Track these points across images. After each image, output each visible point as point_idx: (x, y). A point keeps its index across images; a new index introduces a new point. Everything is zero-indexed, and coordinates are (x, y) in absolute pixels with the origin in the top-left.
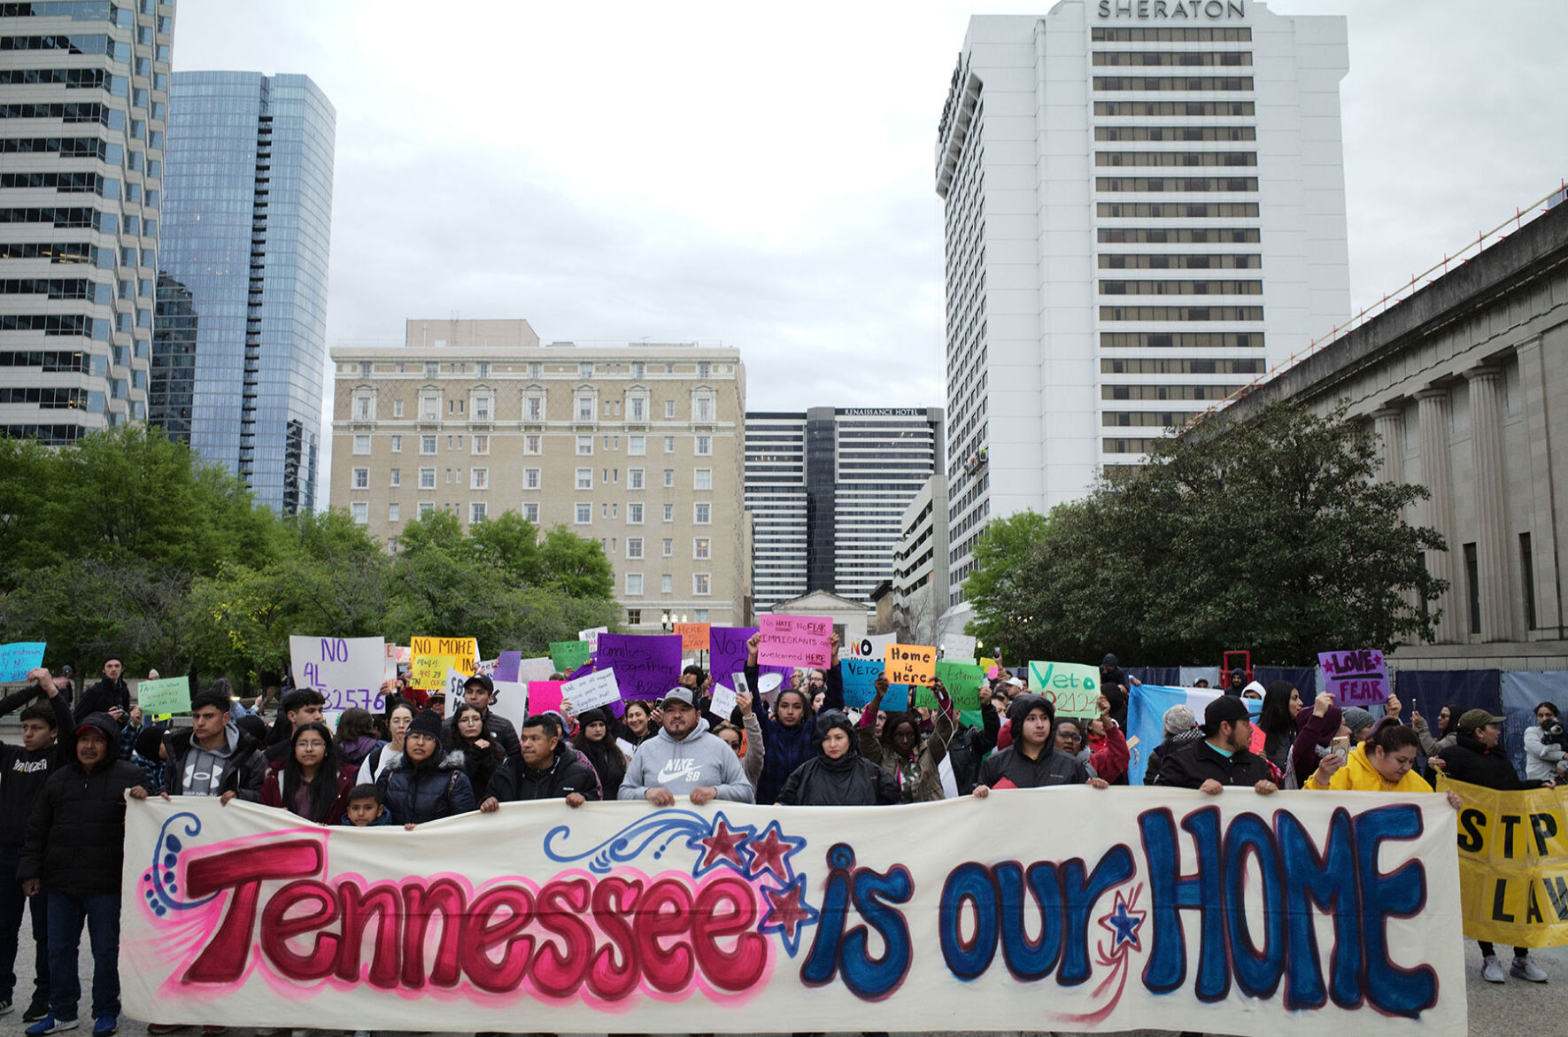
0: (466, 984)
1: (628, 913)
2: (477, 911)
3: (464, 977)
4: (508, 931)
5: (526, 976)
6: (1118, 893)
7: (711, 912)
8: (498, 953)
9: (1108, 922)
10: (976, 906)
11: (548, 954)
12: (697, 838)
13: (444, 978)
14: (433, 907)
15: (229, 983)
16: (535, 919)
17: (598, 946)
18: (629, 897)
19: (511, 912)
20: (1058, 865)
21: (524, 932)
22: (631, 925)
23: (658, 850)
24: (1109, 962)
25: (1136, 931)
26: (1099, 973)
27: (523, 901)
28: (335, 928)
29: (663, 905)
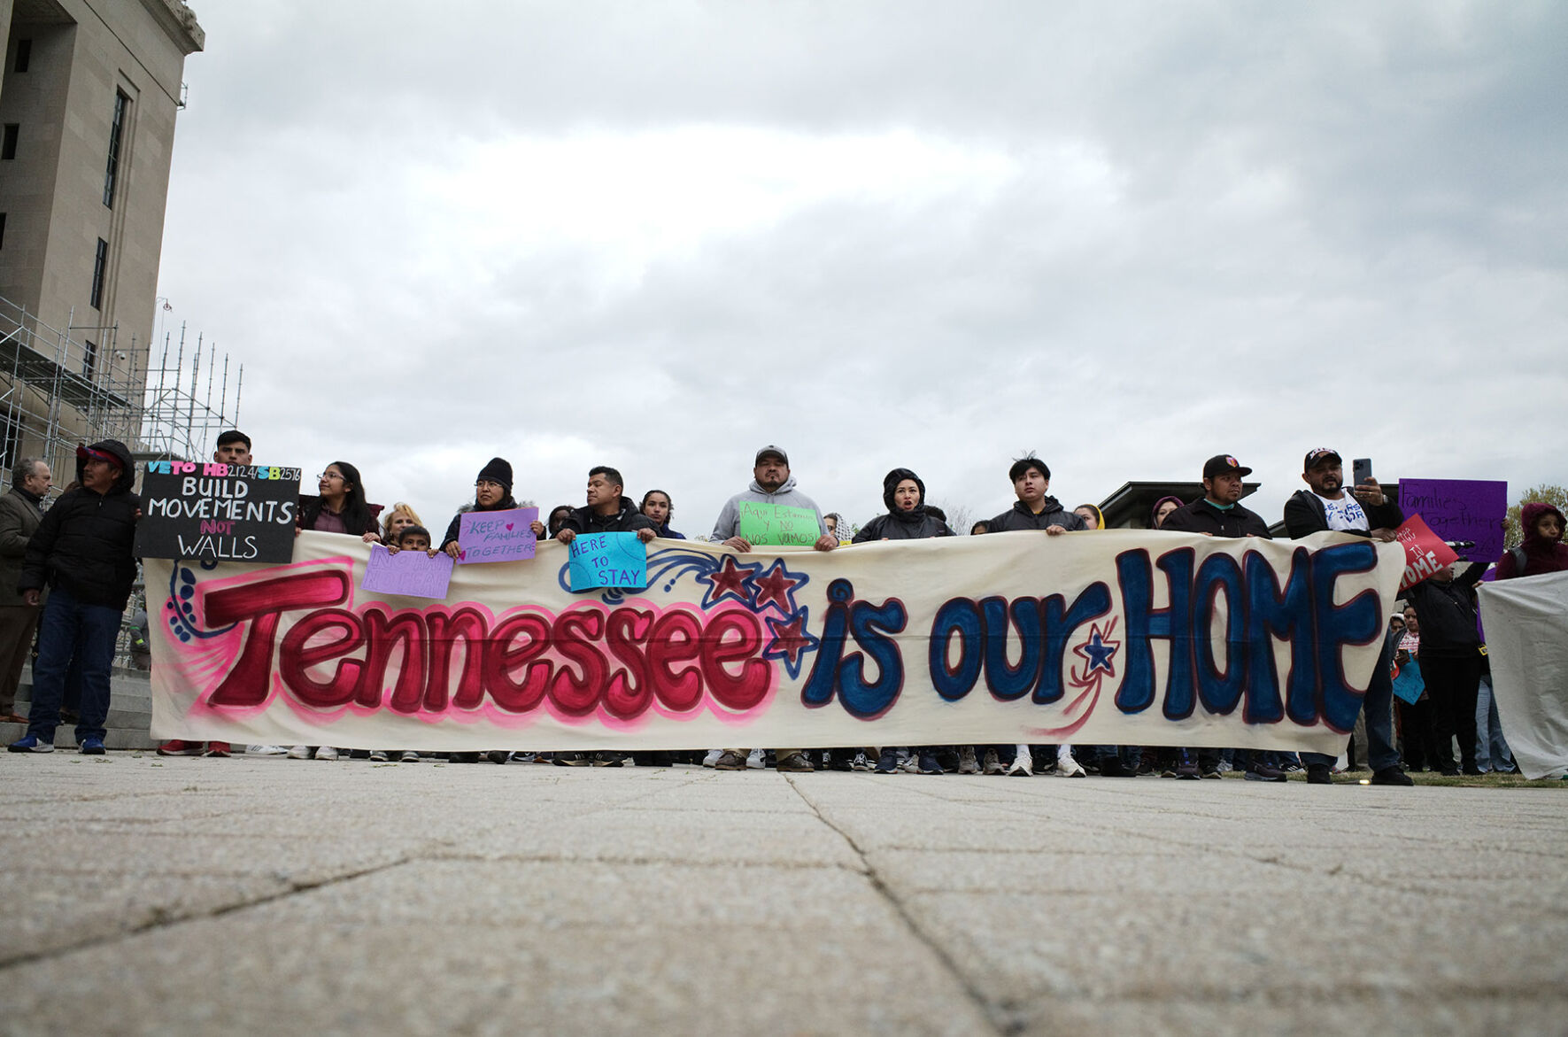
0: (489, 705)
1: (641, 641)
2: (497, 638)
3: (487, 697)
4: (528, 656)
5: (546, 696)
6: (1094, 626)
7: (719, 640)
8: (520, 675)
9: (1082, 651)
10: (963, 637)
11: (565, 679)
12: (706, 573)
13: (467, 699)
14: (457, 633)
15: (254, 707)
16: (553, 646)
17: (612, 671)
18: (641, 626)
19: (530, 638)
20: (1040, 600)
21: (542, 657)
22: (644, 652)
23: (668, 583)
24: (1080, 685)
25: (1110, 659)
26: (1071, 693)
27: (540, 628)
28: (360, 654)
29: (675, 634)
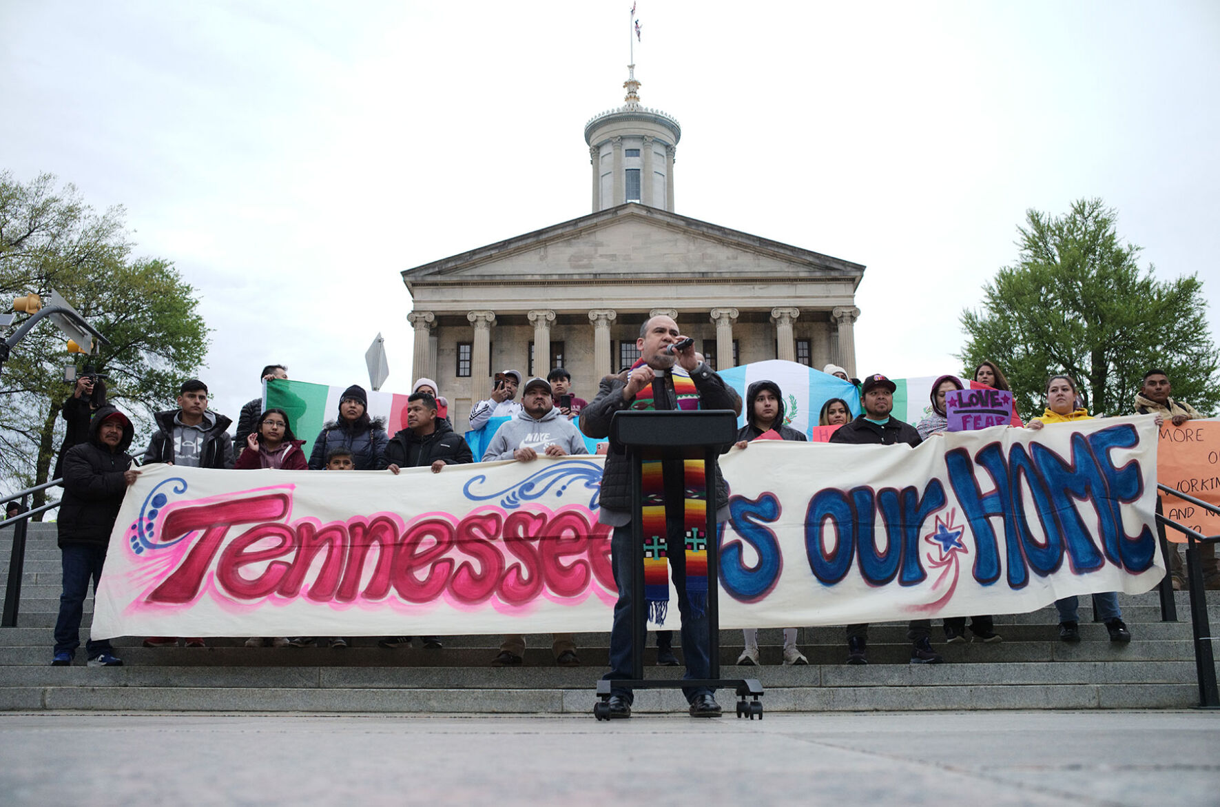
0: (393, 597)
1: (534, 539)
2: (407, 541)
3: (393, 590)
4: (431, 557)
5: (446, 589)
6: (937, 518)
8: (423, 573)
9: (934, 540)
10: (836, 523)
11: (464, 573)
12: (594, 480)
13: (375, 592)
14: (372, 540)
15: (185, 603)
16: (455, 546)
17: (508, 565)
18: (534, 529)
19: (435, 540)
20: (899, 491)
21: (446, 556)
22: (537, 548)
23: (560, 489)
24: (939, 566)
25: (959, 540)
26: (934, 573)
27: (445, 531)
28: (290, 558)
29: (565, 532)
